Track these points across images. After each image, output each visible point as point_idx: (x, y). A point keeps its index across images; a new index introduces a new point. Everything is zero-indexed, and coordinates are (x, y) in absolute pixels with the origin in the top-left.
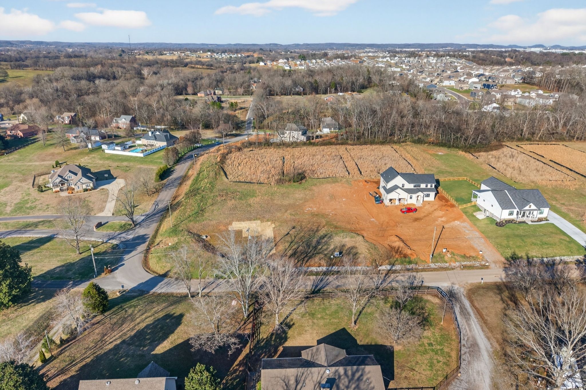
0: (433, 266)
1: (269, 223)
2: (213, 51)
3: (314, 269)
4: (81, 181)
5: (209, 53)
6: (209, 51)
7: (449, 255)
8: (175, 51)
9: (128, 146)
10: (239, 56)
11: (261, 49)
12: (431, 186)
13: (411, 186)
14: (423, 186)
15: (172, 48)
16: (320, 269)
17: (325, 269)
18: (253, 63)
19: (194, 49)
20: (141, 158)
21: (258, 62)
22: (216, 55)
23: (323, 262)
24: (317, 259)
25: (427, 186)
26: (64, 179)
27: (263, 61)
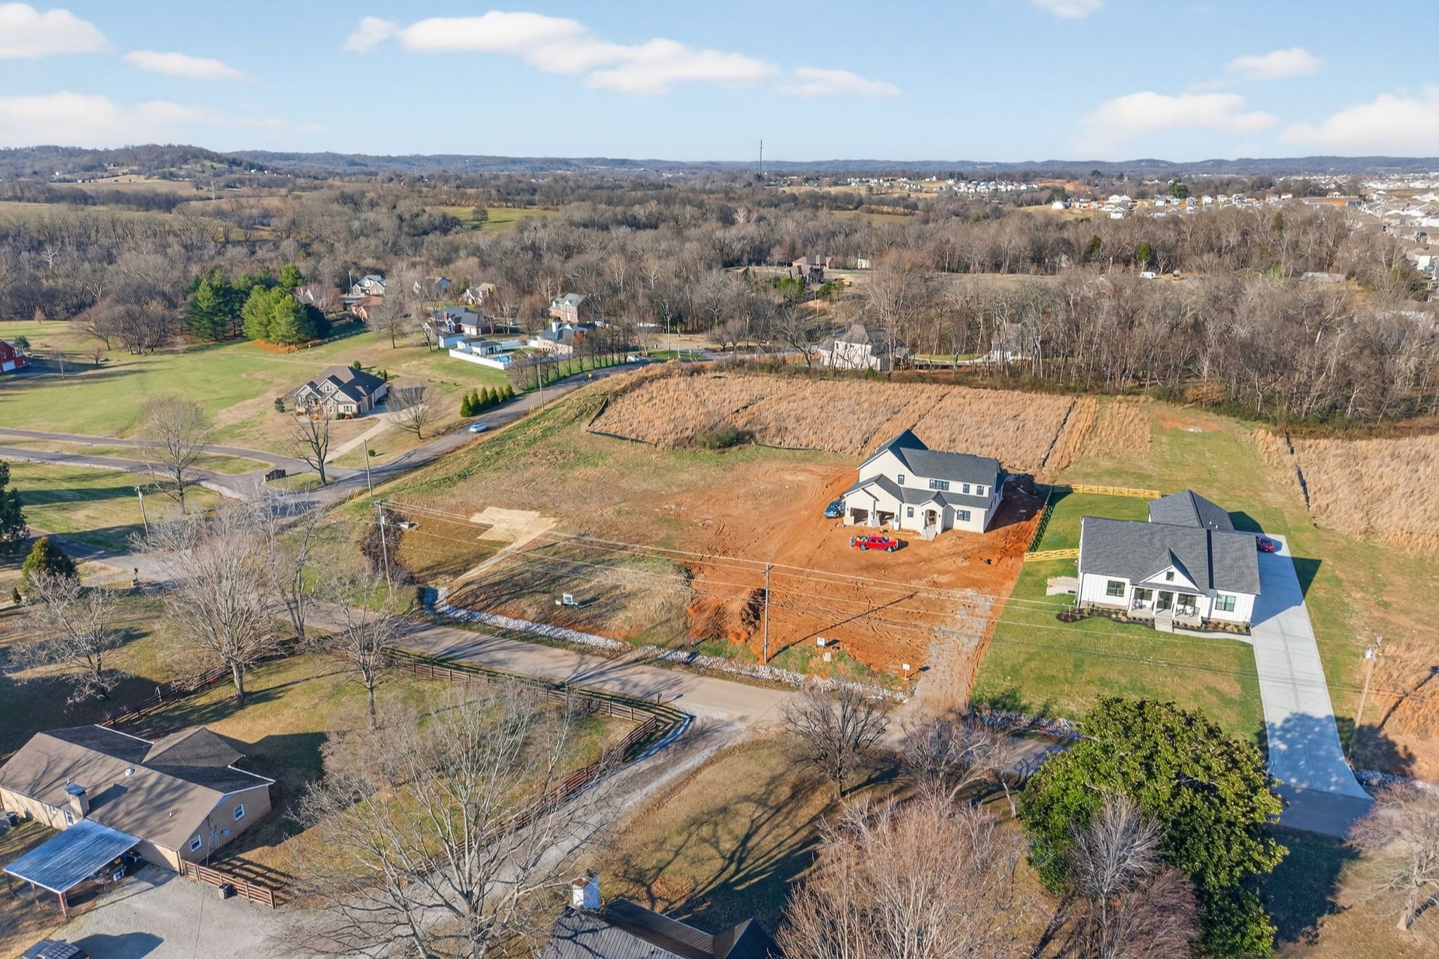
0: (764, 672)
1: (553, 519)
2: (961, 177)
3: (502, 621)
4: (336, 397)
5: (951, 182)
6: (951, 176)
7: (827, 657)
8: (873, 176)
9: (499, 348)
10: (1023, 187)
11: (1096, 173)
12: (980, 491)
13: (923, 484)
14: (956, 487)
15: (866, 170)
16: (513, 624)
17: (522, 625)
18: (1038, 203)
19: (915, 172)
20: (500, 371)
21: (1050, 201)
22: (962, 187)
23: (532, 612)
24: (524, 603)
25: (966, 489)
26: (318, 391)
27: (1065, 197)
